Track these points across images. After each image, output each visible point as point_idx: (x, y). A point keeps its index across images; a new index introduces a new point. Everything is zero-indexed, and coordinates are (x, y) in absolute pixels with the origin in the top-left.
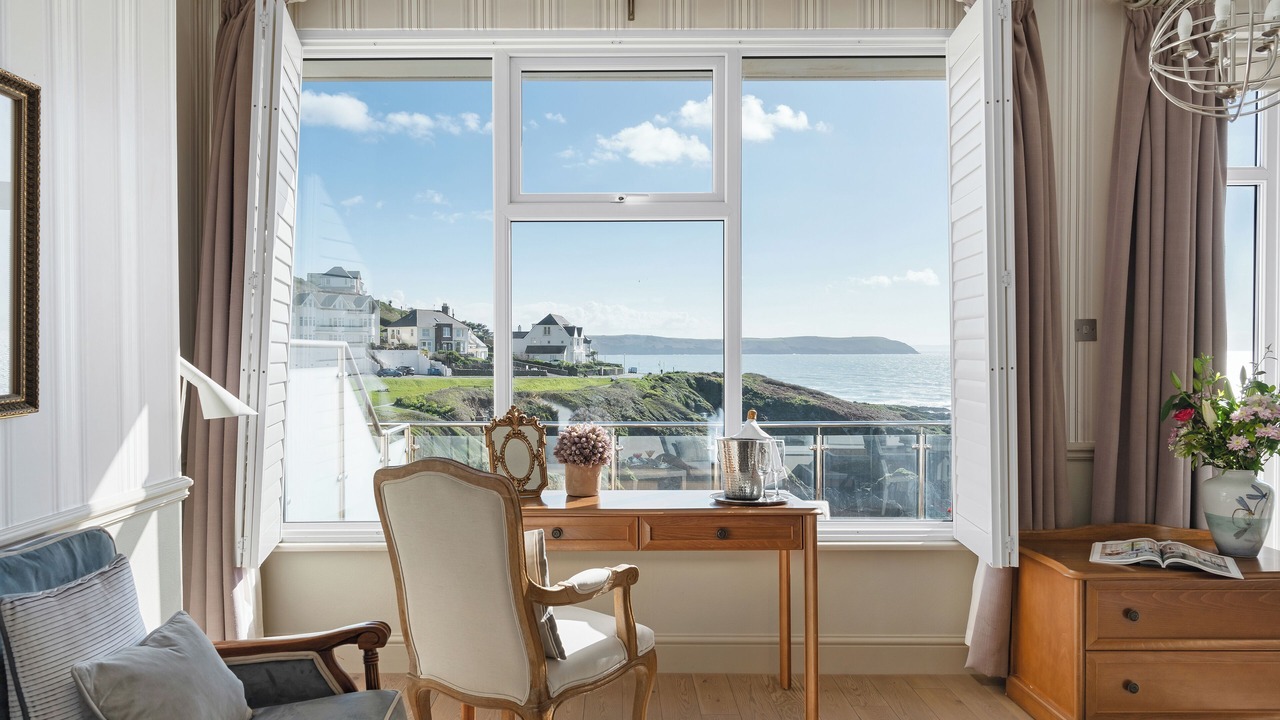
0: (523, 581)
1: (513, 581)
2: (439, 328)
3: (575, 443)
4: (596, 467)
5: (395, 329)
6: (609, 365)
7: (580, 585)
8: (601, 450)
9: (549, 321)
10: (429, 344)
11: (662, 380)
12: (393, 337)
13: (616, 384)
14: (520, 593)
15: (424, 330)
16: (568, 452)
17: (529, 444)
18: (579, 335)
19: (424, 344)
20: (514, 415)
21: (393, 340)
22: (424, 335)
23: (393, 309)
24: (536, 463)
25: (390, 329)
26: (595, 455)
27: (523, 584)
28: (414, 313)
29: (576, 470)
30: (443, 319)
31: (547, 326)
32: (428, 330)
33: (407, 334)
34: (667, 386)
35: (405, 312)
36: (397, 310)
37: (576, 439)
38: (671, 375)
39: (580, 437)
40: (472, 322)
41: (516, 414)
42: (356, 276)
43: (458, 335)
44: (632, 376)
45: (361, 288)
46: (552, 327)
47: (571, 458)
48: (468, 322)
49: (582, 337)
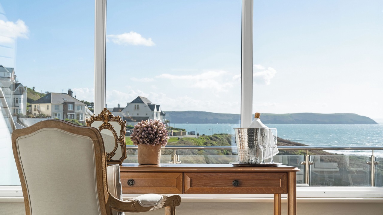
0: (105, 194)
1: (99, 194)
2: (66, 104)
3: (144, 131)
4: (157, 145)
5: (37, 105)
6: (177, 129)
7: (142, 201)
8: (161, 135)
9: (138, 100)
10: (59, 115)
11: (211, 139)
12: (35, 110)
13: (182, 141)
14: (103, 201)
15: (56, 106)
16: (140, 136)
17: (115, 132)
18: (158, 110)
19: (56, 115)
20: (105, 114)
21: (35, 112)
22: (56, 109)
23: (36, 92)
24: (119, 144)
25: (33, 105)
26: (157, 138)
27: (105, 196)
28: (49, 94)
29: (145, 148)
30: (68, 99)
31: (137, 104)
32: (58, 106)
33: (44, 108)
34: (214, 143)
35: (43, 94)
36: (39, 93)
37: (145, 128)
38: (217, 136)
39: (147, 127)
40: (88, 101)
41: (107, 113)
42: (11, 70)
43: (78, 109)
44: (192, 136)
45: (15, 79)
46: (140, 105)
47: (141, 140)
48: (85, 101)
49: (160, 111)
